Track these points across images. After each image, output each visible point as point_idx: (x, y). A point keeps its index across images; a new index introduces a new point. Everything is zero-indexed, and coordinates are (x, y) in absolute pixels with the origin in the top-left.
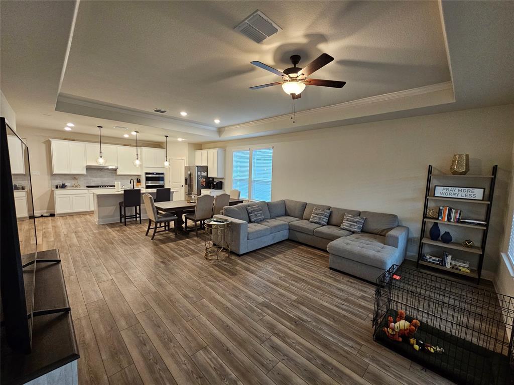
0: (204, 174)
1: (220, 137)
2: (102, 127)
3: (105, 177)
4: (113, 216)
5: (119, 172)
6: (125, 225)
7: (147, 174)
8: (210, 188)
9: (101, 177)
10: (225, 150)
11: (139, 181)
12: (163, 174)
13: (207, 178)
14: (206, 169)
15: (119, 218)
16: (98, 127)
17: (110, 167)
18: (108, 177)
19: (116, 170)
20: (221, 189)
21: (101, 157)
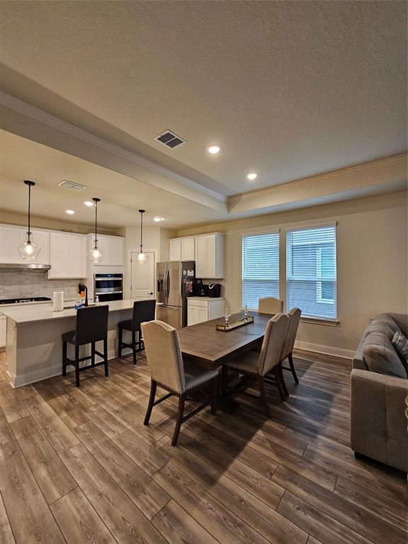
0: (191, 274)
1: (229, 212)
2: (33, 184)
3: (26, 284)
4: (47, 364)
5: (51, 275)
6: (78, 384)
7: (98, 276)
8: (200, 296)
9: (20, 283)
10: (224, 236)
11: (82, 288)
12: (120, 275)
13: (194, 279)
14: (191, 265)
15: (61, 365)
16: (26, 182)
17: (33, 266)
18: (31, 284)
19: (45, 271)
20: (219, 297)
21: (29, 242)
